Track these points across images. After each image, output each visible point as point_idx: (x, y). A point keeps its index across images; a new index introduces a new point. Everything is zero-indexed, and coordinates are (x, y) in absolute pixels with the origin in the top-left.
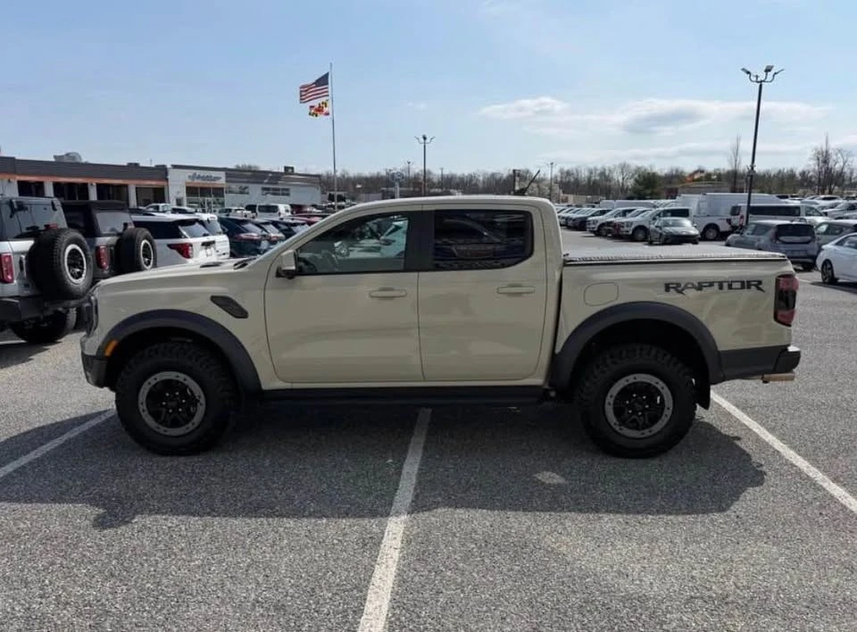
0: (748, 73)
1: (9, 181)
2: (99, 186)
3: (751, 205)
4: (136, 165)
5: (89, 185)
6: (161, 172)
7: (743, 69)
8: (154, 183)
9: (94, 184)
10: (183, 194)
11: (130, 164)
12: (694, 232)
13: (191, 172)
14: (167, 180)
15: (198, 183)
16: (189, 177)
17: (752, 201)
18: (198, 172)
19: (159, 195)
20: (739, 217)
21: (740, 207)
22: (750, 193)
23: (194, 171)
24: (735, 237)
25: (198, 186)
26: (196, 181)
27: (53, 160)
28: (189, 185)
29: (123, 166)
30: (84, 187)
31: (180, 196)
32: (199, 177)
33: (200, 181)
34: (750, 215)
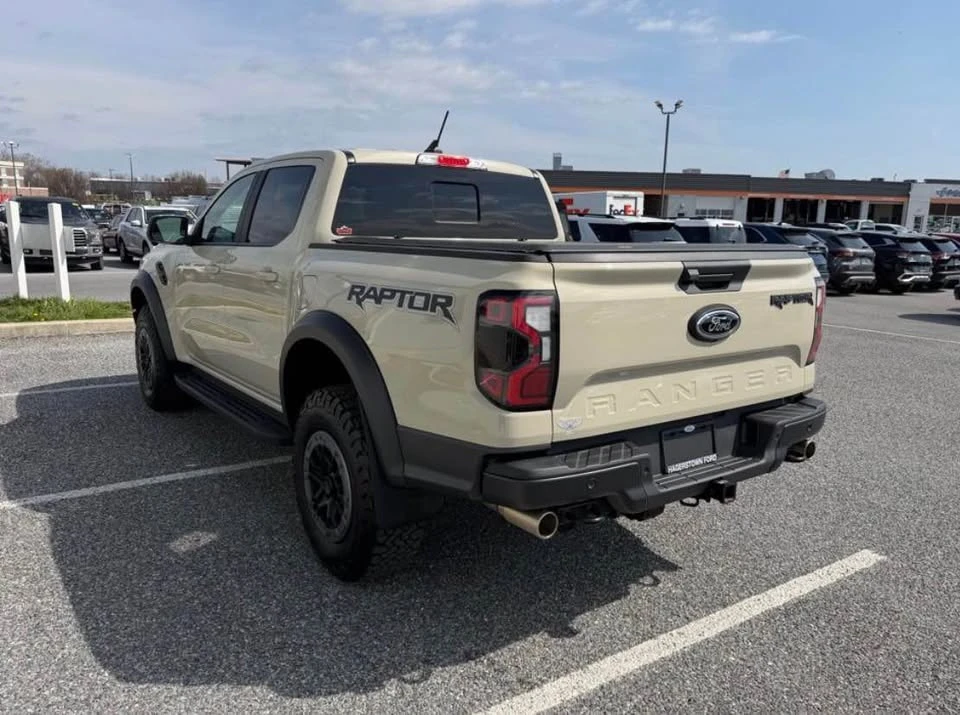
1: (741, 198)
2: (829, 202)
4: (881, 180)
5: (820, 202)
6: (905, 187)
8: (892, 200)
9: (825, 201)
10: (925, 212)
11: (873, 180)
13: (940, 187)
14: (908, 196)
15: (948, 199)
16: (938, 192)
18: (950, 187)
19: (897, 214)
23: (944, 186)
25: (947, 202)
26: (945, 197)
27: (804, 177)
28: (934, 202)
29: (866, 182)
30: (815, 203)
31: (920, 214)
32: (950, 192)
33: (950, 197)
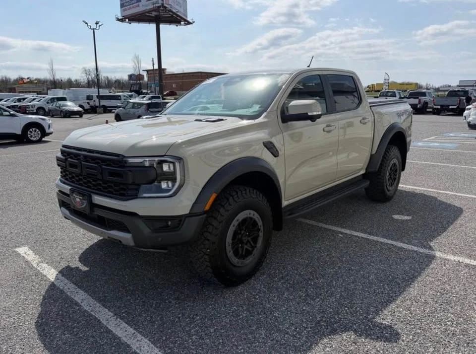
0: (86, 23)
3: (100, 94)
7: (84, 21)
12: (77, 108)
17: (100, 93)
20: (93, 101)
21: (92, 96)
22: (98, 89)
24: (121, 110)
34: (101, 100)
